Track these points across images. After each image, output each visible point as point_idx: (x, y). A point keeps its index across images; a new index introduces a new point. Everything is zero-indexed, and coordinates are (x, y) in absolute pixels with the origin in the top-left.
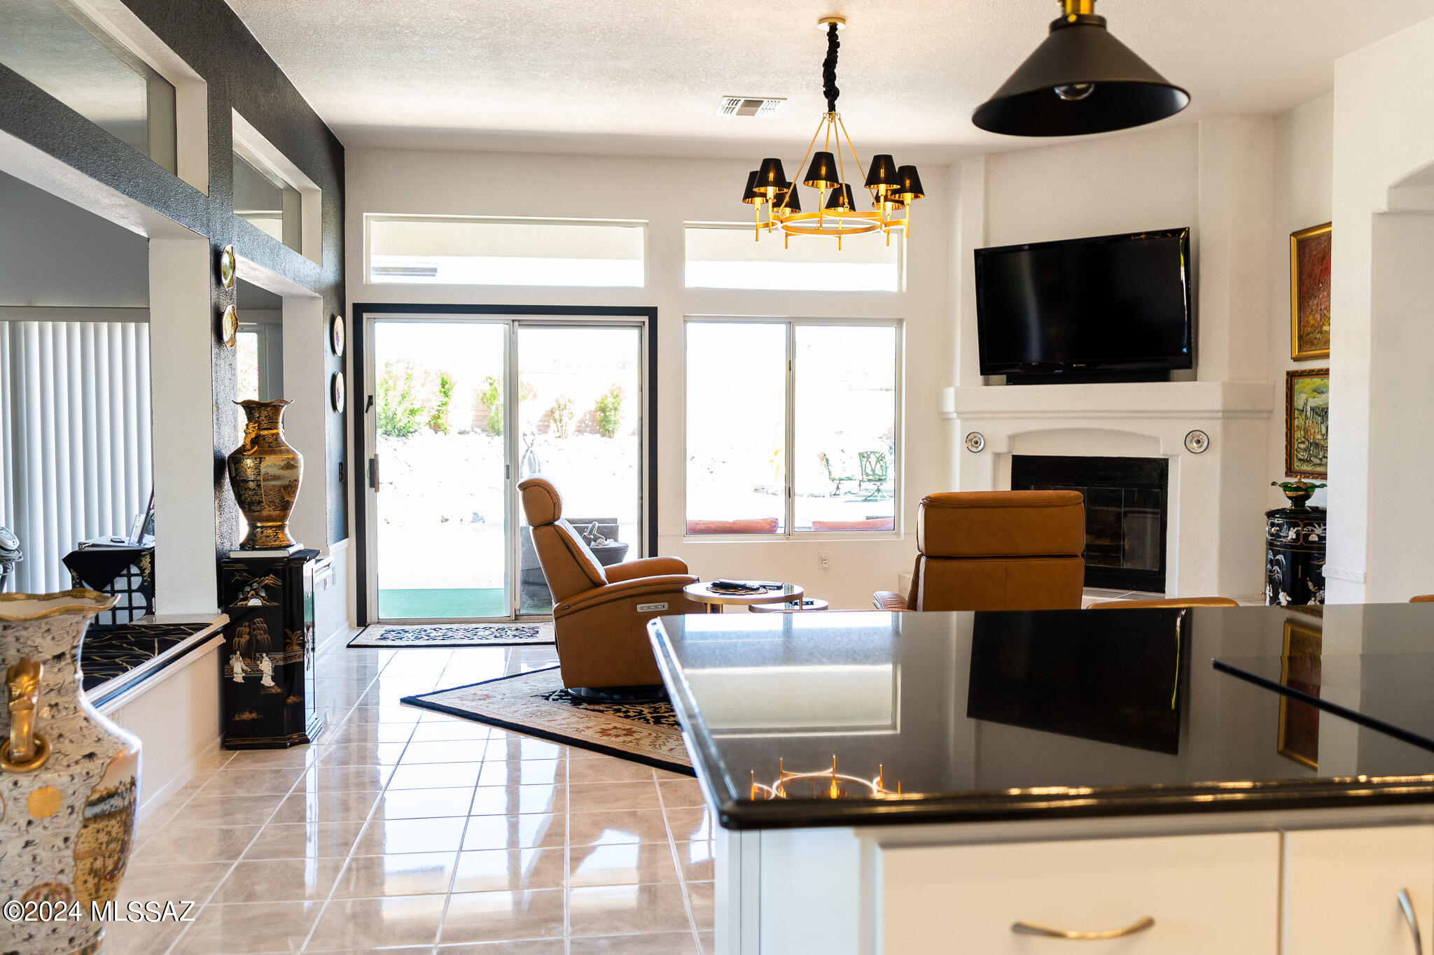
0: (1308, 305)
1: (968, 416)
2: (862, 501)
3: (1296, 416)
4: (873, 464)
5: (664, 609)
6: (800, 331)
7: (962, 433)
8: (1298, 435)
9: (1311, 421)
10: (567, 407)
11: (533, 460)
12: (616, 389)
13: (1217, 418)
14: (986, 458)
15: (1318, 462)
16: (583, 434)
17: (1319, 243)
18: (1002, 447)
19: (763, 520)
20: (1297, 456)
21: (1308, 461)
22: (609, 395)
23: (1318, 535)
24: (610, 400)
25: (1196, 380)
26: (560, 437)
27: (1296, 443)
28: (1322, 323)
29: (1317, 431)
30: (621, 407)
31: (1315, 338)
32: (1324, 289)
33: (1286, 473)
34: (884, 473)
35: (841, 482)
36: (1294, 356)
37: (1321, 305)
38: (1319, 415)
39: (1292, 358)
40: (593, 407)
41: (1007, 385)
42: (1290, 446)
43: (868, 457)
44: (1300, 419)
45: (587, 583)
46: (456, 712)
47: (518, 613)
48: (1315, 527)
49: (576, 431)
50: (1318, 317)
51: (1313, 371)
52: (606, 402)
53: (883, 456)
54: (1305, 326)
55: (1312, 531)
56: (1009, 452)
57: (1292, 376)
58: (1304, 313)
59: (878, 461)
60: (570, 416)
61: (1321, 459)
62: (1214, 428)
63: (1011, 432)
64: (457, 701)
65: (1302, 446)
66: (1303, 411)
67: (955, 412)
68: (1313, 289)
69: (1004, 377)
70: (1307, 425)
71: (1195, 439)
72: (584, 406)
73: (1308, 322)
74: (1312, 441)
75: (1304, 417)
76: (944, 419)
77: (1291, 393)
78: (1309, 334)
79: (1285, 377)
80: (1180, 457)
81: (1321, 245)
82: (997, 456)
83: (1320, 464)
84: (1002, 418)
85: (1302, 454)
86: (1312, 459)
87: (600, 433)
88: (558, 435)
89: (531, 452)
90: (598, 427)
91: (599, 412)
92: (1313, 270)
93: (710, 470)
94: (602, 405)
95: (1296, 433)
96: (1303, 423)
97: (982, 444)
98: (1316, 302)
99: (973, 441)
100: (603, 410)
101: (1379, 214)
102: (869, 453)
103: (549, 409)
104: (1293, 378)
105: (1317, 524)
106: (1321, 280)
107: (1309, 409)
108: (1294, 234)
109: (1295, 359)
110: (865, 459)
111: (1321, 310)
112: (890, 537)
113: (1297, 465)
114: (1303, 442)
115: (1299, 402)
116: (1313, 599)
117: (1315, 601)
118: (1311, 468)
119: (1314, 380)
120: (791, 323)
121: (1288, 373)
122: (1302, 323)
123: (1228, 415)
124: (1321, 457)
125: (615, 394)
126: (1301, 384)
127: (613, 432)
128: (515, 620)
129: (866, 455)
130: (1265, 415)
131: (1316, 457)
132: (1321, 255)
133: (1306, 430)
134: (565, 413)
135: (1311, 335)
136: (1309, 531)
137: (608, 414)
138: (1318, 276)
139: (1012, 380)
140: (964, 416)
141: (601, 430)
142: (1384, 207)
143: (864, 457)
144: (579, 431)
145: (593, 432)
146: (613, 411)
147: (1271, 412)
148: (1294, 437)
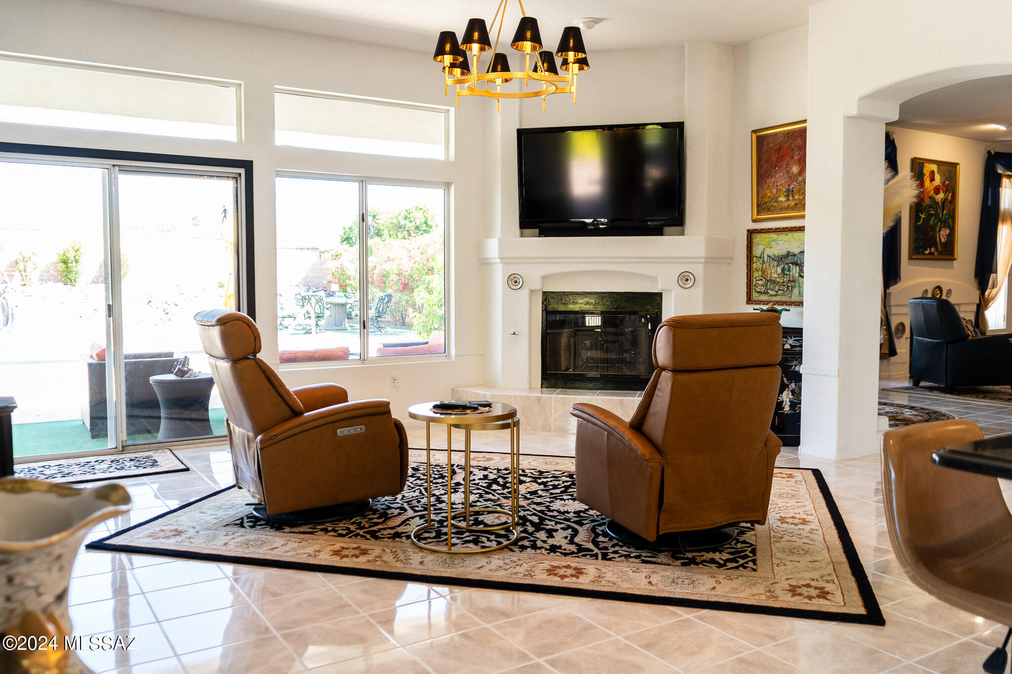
0: (766, 183)
1: (509, 261)
2: (305, 333)
3: (754, 261)
4: (313, 305)
5: (361, 432)
6: (371, 188)
7: (504, 273)
8: (756, 274)
9: (768, 265)
10: (31, 259)
11: (5, 306)
12: (77, 244)
13: (700, 263)
14: (524, 294)
15: (775, 293)
16: (46, 283)
17: (776, 138)
18: (537, 285)
19: (337, 348)
20: (755, 290)
21: (766, 293)
22: (71, 249)
23: (790, 344)
24: (71, 255)
25: (684, 235)
26: (25, 285)
27: (755, 280)
28: (778, 195)
29: (773, 271)
30: (81, 260)
31: (772, 206)
32: (780, 171)
33: (747, 302)
34: (322, 312)
35: (284, 319)
36: (754, 218)
37: (777, 182)
38: (775, 261)
39: (752, 220)
40: (55, 259)
41: (539, 237)
42: (750, 282)
43: (310, 299)
44: (758, 263)
45: (287, 412)
46: (164, 552)
47: (124, 444)
48: (788, 339)
49: (40, 280)
50: (775, 191)
51: (772, 229)
52: (68, 255)
53: (321, 298)
54: (763, 197)
55: (787, 341)
56: (541, 290)
57: (751, 233)
58: (762, 189)
59: (317, 302)
60: (34, 266)
61: (776, 291)
62: (698, 270)
63: (543, 274)
64: (150, 540)
65: (760, 282)
66: (761, 257)
67: (499, 258)
68: (770, 171)
69: (537, 230)
70: (764, 267)
71: (685, 278)
72: (48, 258)
73: (765, 195)
74: (768, 279)
75: (761, 262)
76: (484, 263)
77: (751, 245)
78: (766, 203)
79: (746, 233)
80: (673, 292)
81: (777, 140)
82: (532, 292)
83: (776, 295)
84: (536, 263)
85: (760, 288)
86: (768, 291)
87: (62, 282)
88: (23, 283)
89: (4, 298)
90: (59, 277)
91: (61, 264)
92: (770, 157)
93: (166, 312)
94: (64, 257)
95: (754, 274)
96: (761, 266)
97: (521, 283)
98: (772, 180)
99: (514, 281)
100: (65, 262)
101: (849, 117)
102: (310, 296)
103: (13, 260)
104: (753, 234)
105: (789, 336)
106: (777, 165)
107: (766, 257)
108: (754, 132)
109: (754, 221)
110: (307, 301)
111: (777, 186)
112: (441, 359)
113: (755, 296)
114: (761, 280)
115: (757, 251)
116: (787, 389)
117: (788, 391)
118: (768, 298)
119: (770, 235)
120: (363, 182)
121: (748, 231)
122: (760, 195)
123: (709, 260)
124: (777, 290)
125: (76, 249)
126: (757, 238)
127: (75, 281)
128: (123, 451)
129: (307, 297)
130: (728, 261)
131: (772, 290)
132: (778, 147)
133: (764, 272)
134: (29, 264)
135: (768, 204)
136: (784, 342)
137: (69, 265)
138: (775, 162)
139: (544, 233)
140: (506, 261)
141: (63, 279)
142: (854, 112)
143: (306, 299)
144: (42, 280)
145: (56, 281)
146: (74, 263)
147: (732, 258)
148: (753, 276)
